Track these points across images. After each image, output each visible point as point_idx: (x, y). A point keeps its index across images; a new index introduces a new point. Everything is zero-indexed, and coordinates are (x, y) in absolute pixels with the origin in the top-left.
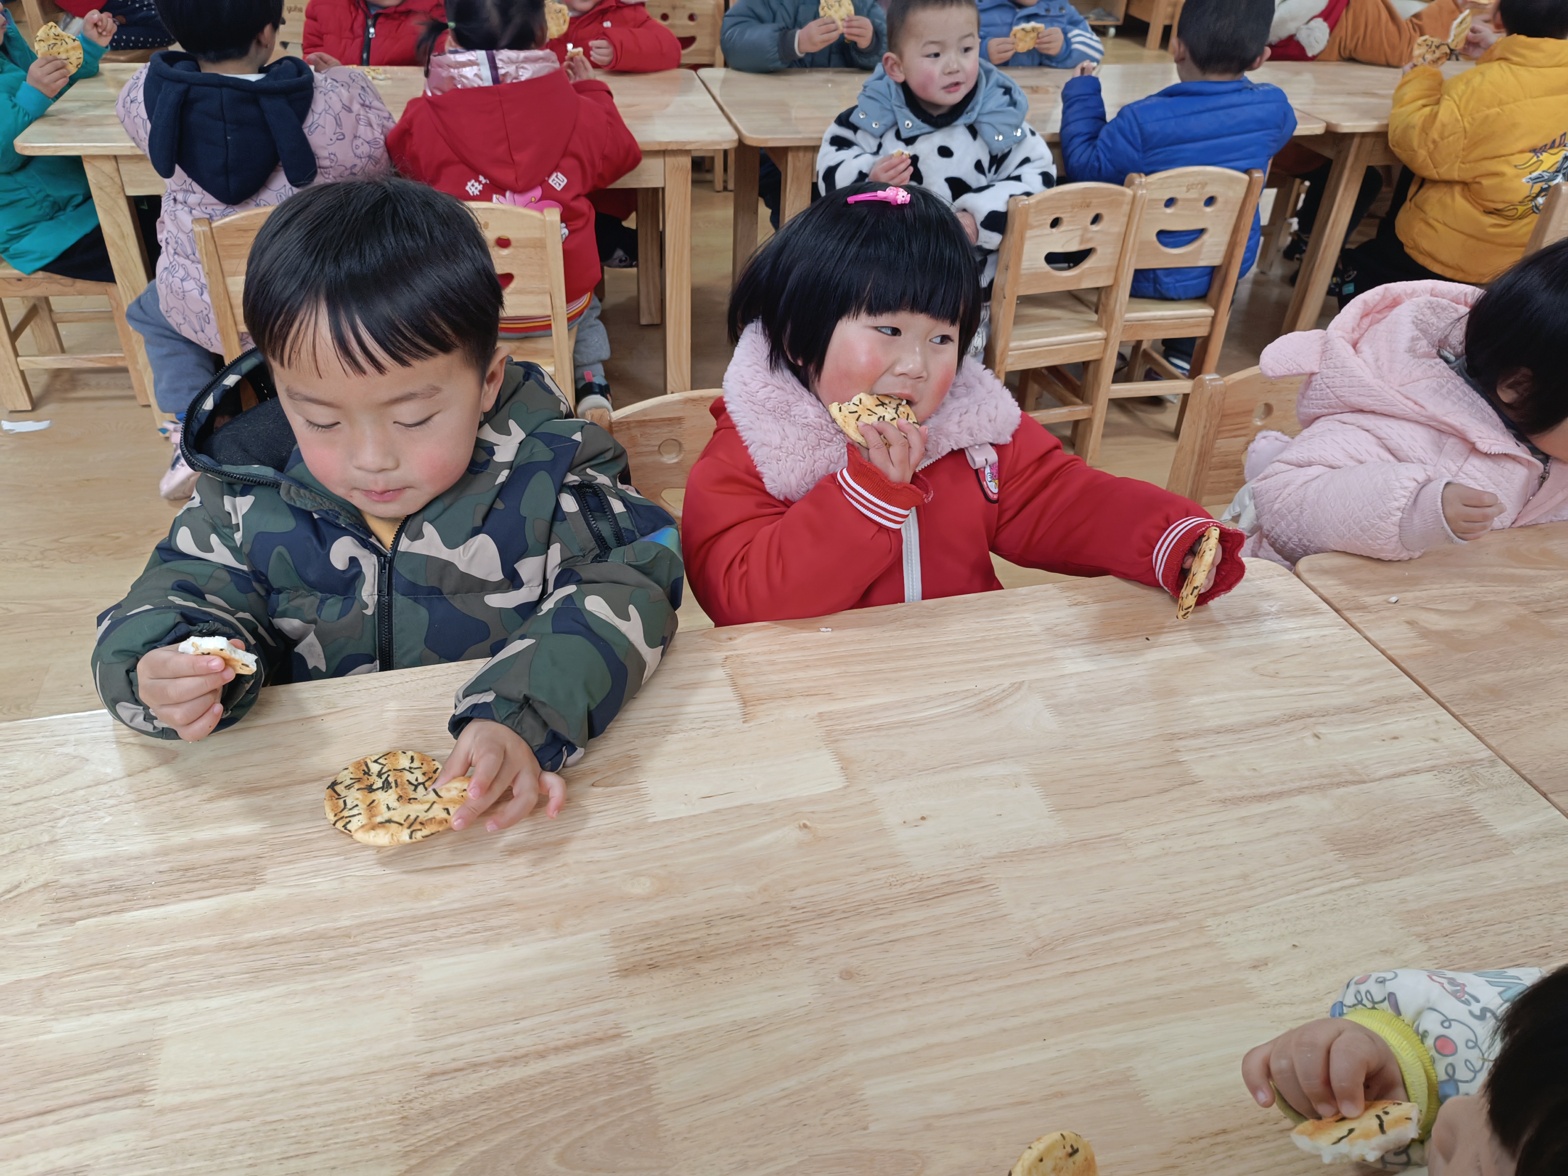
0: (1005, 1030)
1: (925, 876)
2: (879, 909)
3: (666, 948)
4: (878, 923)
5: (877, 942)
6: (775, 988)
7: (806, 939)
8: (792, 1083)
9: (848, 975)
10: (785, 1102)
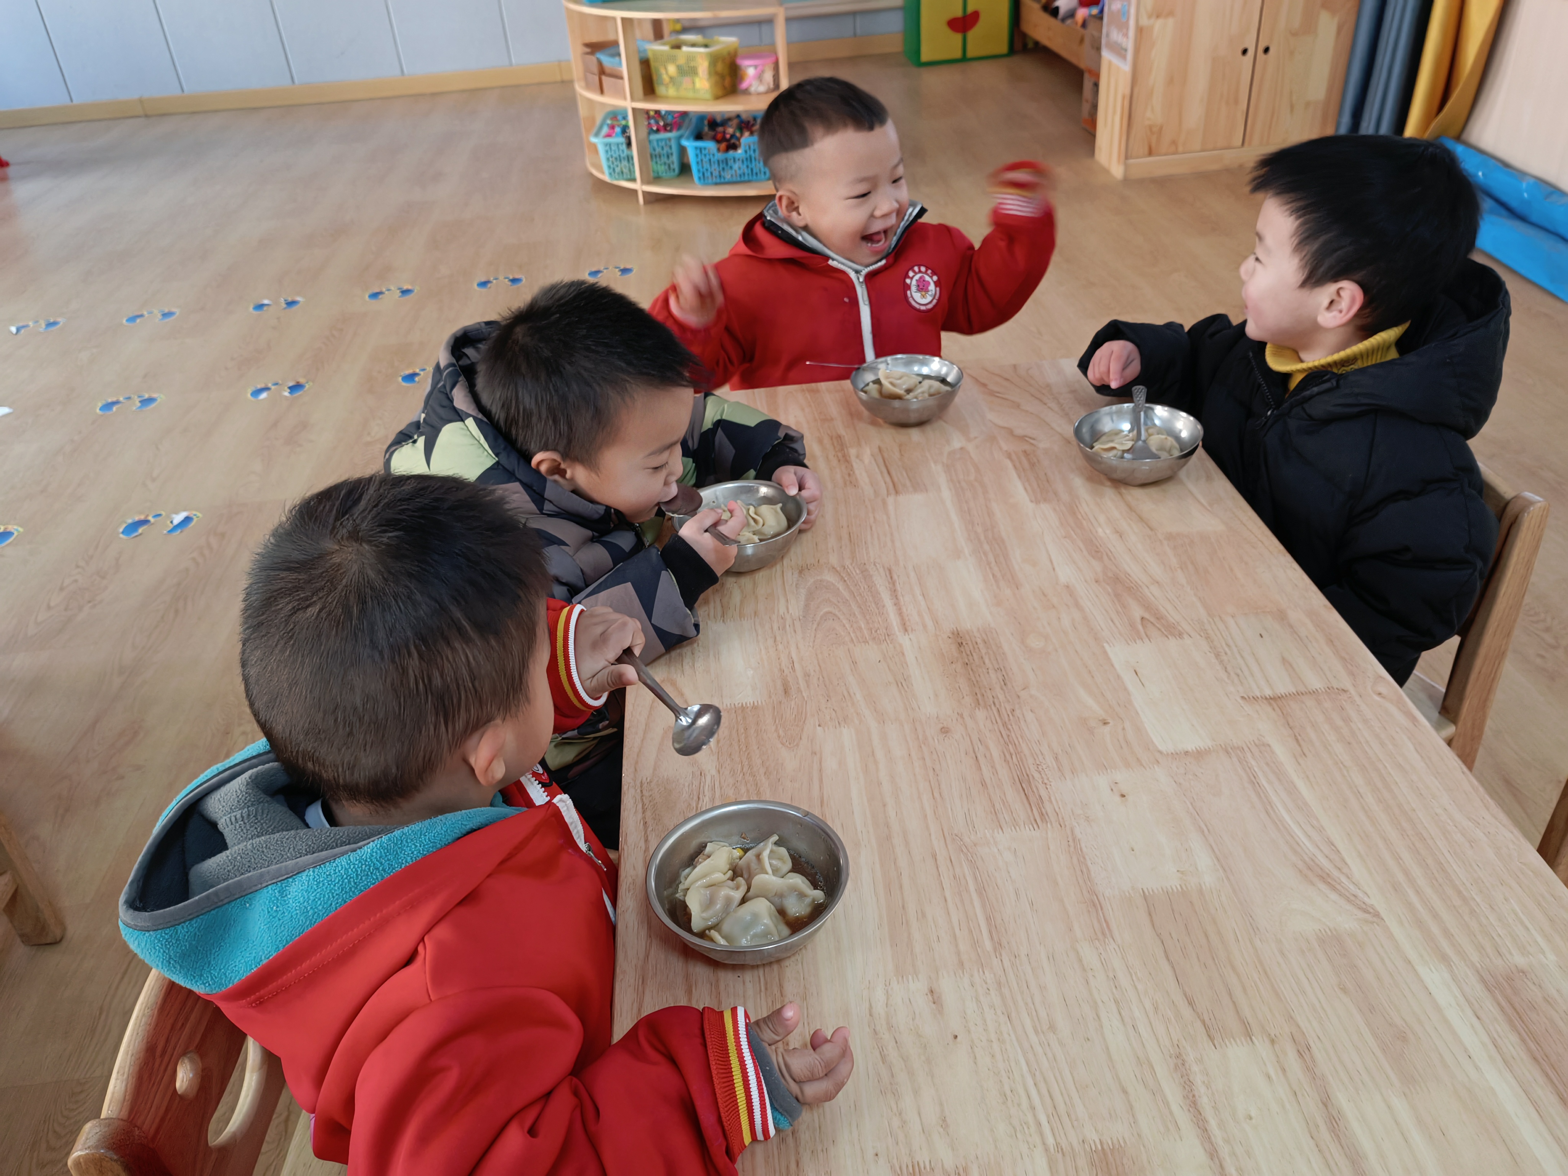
0: (884, 806)
1: (1048, 787)
2: (1011, 755)
3: (977, 650)
4: (996, 753)
5: (976, 749)
6: (936, 695)
7: (981, 714)
8: (859, 696)
9: (945, 731)
10: (846, 694)
